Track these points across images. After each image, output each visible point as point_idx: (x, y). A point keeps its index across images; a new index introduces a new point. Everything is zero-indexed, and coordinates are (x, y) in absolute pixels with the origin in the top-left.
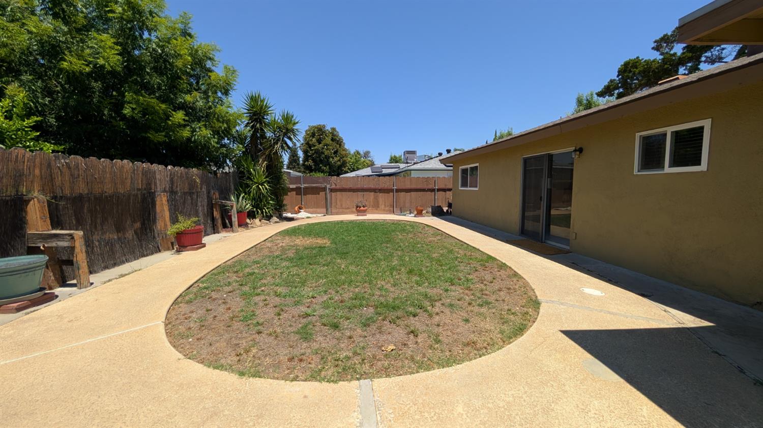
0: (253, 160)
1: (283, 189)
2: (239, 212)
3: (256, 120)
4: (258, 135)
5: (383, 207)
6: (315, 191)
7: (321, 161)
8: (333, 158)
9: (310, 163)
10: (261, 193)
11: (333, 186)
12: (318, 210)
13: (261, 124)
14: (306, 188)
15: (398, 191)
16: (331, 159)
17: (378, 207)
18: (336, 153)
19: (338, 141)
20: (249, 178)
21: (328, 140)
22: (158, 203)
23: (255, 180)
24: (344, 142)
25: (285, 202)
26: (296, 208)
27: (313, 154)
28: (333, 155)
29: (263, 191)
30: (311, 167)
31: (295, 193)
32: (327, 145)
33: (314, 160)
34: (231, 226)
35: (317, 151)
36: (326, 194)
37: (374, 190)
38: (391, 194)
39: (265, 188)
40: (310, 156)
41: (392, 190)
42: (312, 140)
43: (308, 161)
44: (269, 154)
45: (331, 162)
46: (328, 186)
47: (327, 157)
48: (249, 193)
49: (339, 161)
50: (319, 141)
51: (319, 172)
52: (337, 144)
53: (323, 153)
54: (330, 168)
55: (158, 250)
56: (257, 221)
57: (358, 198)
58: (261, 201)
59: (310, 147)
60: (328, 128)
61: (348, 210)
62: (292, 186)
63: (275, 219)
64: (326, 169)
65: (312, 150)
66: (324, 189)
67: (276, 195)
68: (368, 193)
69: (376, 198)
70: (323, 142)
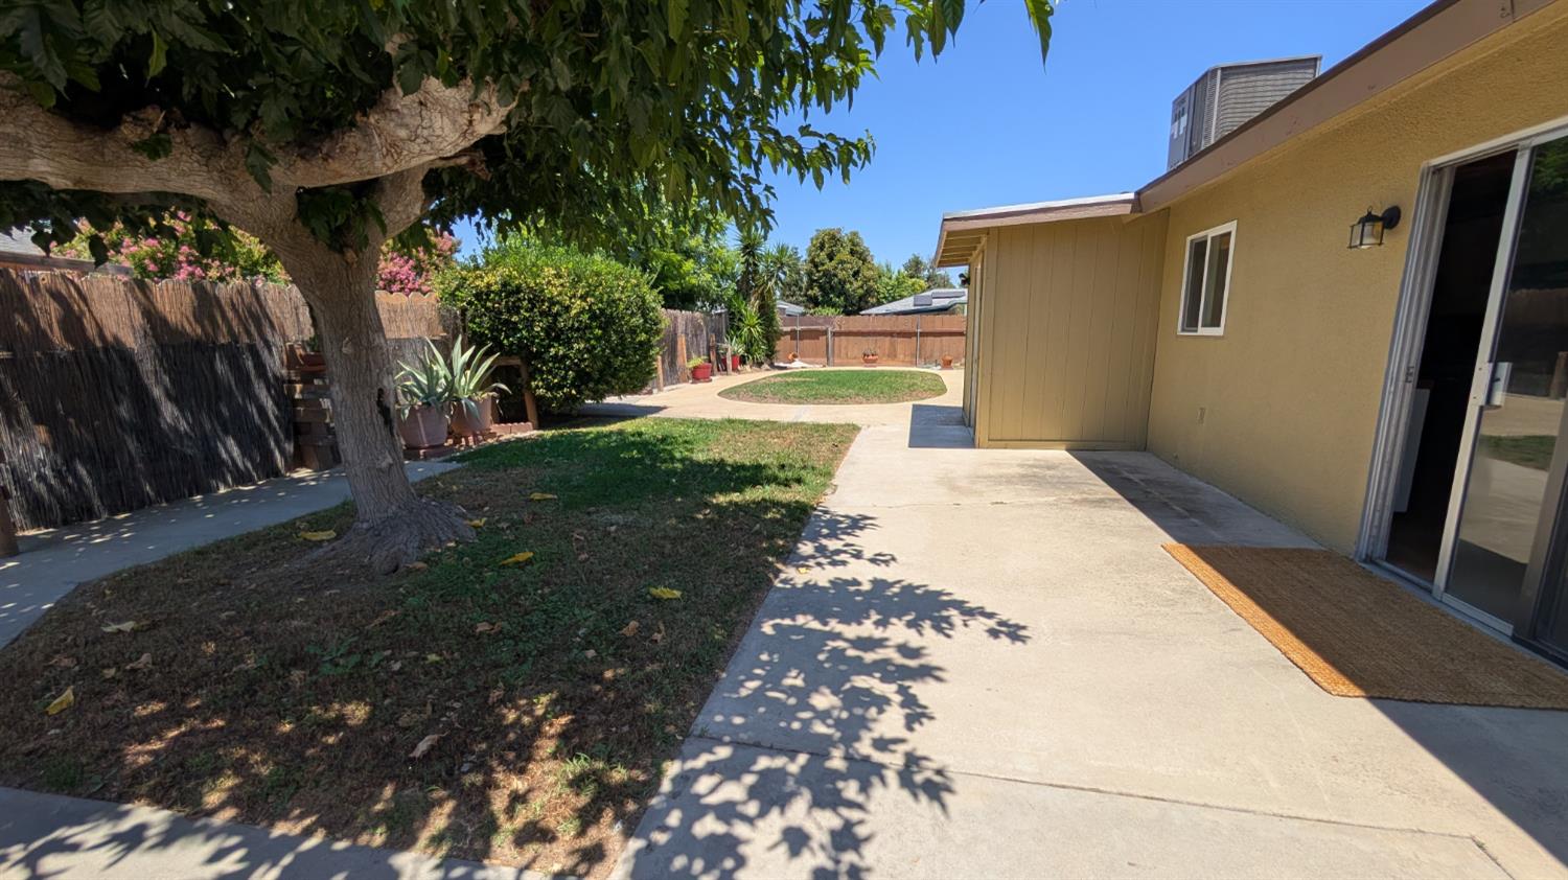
0: (745, 299)
1: (775, 332)
2: (733, 356)
3: (749, 253)
4: (751, 272)
5: (902, 356)
6: (815, 335)
7: (832, 288)
8: (851, 283)
9: (816, 291)
10: (752, 336)
11: (837, 329)
12: (818, 360)
13: (754, 257)
14: (802, 332)
15: (923, 334)
16: (848, 286)
17: (895, 356)
18: (856, 274)
19: (861, 254)
20: (740, 320)
21: (844, 254)
22: (679, 343)
23: (747, 322)
24: (871, 253)
25: (777, 348)
26: (790, 356)
27: (820, 278)
28: (852, 279)
29: (756, 335)
30: (816, 298)
31: (789, 337)
32: (842, 262)
33: (821, 288)
34: (726, 370)
35: (826, 274)
36: (827, 339)
37: (891, 334)
38: (915, 338)
39: (757, 331)
40: (816, 281)
41: (915, 334)
42: (819, 255)
43: (812, 289)
44: (762, 293)
45: (848, 290)
46: (830, 329)
47: (842, 283)
48: (741, 336)
49: (862, 287)
50: (831, 257)
51: (828, 306)
52: (860, 259)
53: (835, 275)
54: (846, 300)
55: (678, 382)
56: (747, 367)
57: (867, 344)
58: (752, 345)
59: (816, 266)
60: (845, 233)
61: (854, 361)
62: (786, 329)
63: (766, 366)
64: (841, 301)
65: (818, 271)
66: (825, 333)
67: (767, 339)
68: (882, 337)
69: (892, 345)
70: (836, 259)
